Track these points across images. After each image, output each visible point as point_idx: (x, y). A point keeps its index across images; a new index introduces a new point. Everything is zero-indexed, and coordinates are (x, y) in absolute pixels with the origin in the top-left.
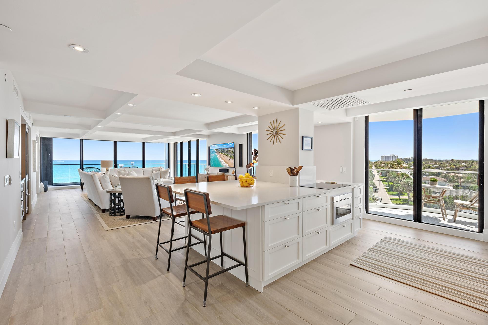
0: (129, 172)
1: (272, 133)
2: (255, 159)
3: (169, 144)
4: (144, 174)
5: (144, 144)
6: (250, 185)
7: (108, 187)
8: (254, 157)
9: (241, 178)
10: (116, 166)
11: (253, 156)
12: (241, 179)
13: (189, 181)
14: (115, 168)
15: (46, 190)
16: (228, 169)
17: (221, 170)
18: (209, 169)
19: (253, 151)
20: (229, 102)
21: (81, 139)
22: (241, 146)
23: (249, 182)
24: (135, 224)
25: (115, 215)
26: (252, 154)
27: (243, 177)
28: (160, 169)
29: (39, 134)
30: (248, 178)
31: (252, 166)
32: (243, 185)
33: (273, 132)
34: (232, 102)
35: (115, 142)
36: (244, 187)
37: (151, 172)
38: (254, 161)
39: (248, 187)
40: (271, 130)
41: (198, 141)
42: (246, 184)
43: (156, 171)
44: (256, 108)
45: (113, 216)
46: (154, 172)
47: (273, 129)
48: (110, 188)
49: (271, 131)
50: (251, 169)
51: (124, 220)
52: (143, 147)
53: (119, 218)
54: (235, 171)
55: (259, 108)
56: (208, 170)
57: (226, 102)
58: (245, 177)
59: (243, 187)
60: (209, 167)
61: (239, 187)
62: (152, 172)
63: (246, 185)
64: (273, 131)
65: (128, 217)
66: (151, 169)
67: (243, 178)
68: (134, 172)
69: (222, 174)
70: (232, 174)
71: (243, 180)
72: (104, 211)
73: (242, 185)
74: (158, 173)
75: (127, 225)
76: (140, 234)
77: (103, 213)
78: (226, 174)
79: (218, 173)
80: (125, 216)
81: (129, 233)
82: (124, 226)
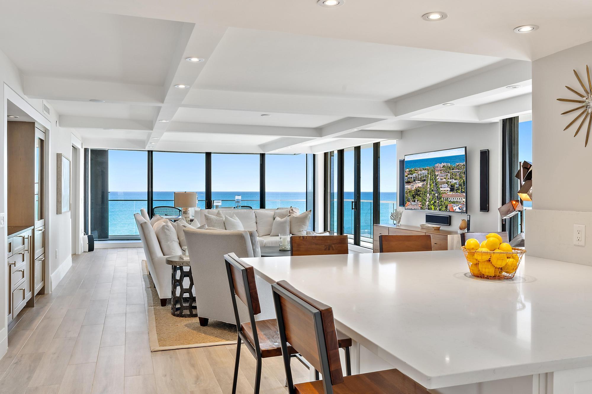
0: (226, 217)
1: (583, 107)
2: (525, 189)
3: (314, 155)
4: (258, 222)
5: (263, 156)
6: (500, 273)
7: (173, 251)
8: (523, 183)
9: (473, 249)
10: (209, 205)
11: (520, 182)
12: (472, 253)
13: (329, 249)
14: (207, 209)
15: (91, 248)
16: (450, 217)
17: (430, 219)
18: (401, 214)
19: (519, 168)
20: (435, 16)
21: (149, 151)
22: (485, 156)
23: (500, 264)
24: (213, 341)
25: (181, 315)
26: (518, 176)
27: (478, 246)
28: (291, 212)
29: (81, 142)
30: (497, 251)
31: (517, 209)
32: (479, 270)
33: (584, 104)
34: (444, 16)
35: (208, 155)
36: (481, 276)
37: (272, 219)
38: (524, 196)
39: (496, 277)
40: (579, 99)
41: (376, 146)
42: (489, 270)
43: (282, 216)
44: (526, 29)
45: (178, 316)
46: (278, 219)
47: (583, 92)
48: (176, 252)
49: (580, 102)
50: (513, 220)
51: (195, 329)
52: (260, 164)
53: (187, 322)
54: (469, 221)
55: (535, 28)
56: (400, 218)
57: (425, 16)
58: (487, 246)
59: (477, 277)
60: (401, 209)
61: (465, 274)
62: (274, 219)
63: (487, 270)
64: (585, 99)
65: (204, 322)
66: (272, 213)
67: (480, 250)
68: (237, 218)
69: (433, 227)
70: (461, 229)
71: (477, 257)
72: (164, 302)
73: (476, 272)
74: (285, 222)
75: (197, 343)
76: (214, 371)
77: (162, 306)
78: (443, 228)
79: (422, 227)
80: (196, 320)
81: (193, 366)
82: (189, 344)
